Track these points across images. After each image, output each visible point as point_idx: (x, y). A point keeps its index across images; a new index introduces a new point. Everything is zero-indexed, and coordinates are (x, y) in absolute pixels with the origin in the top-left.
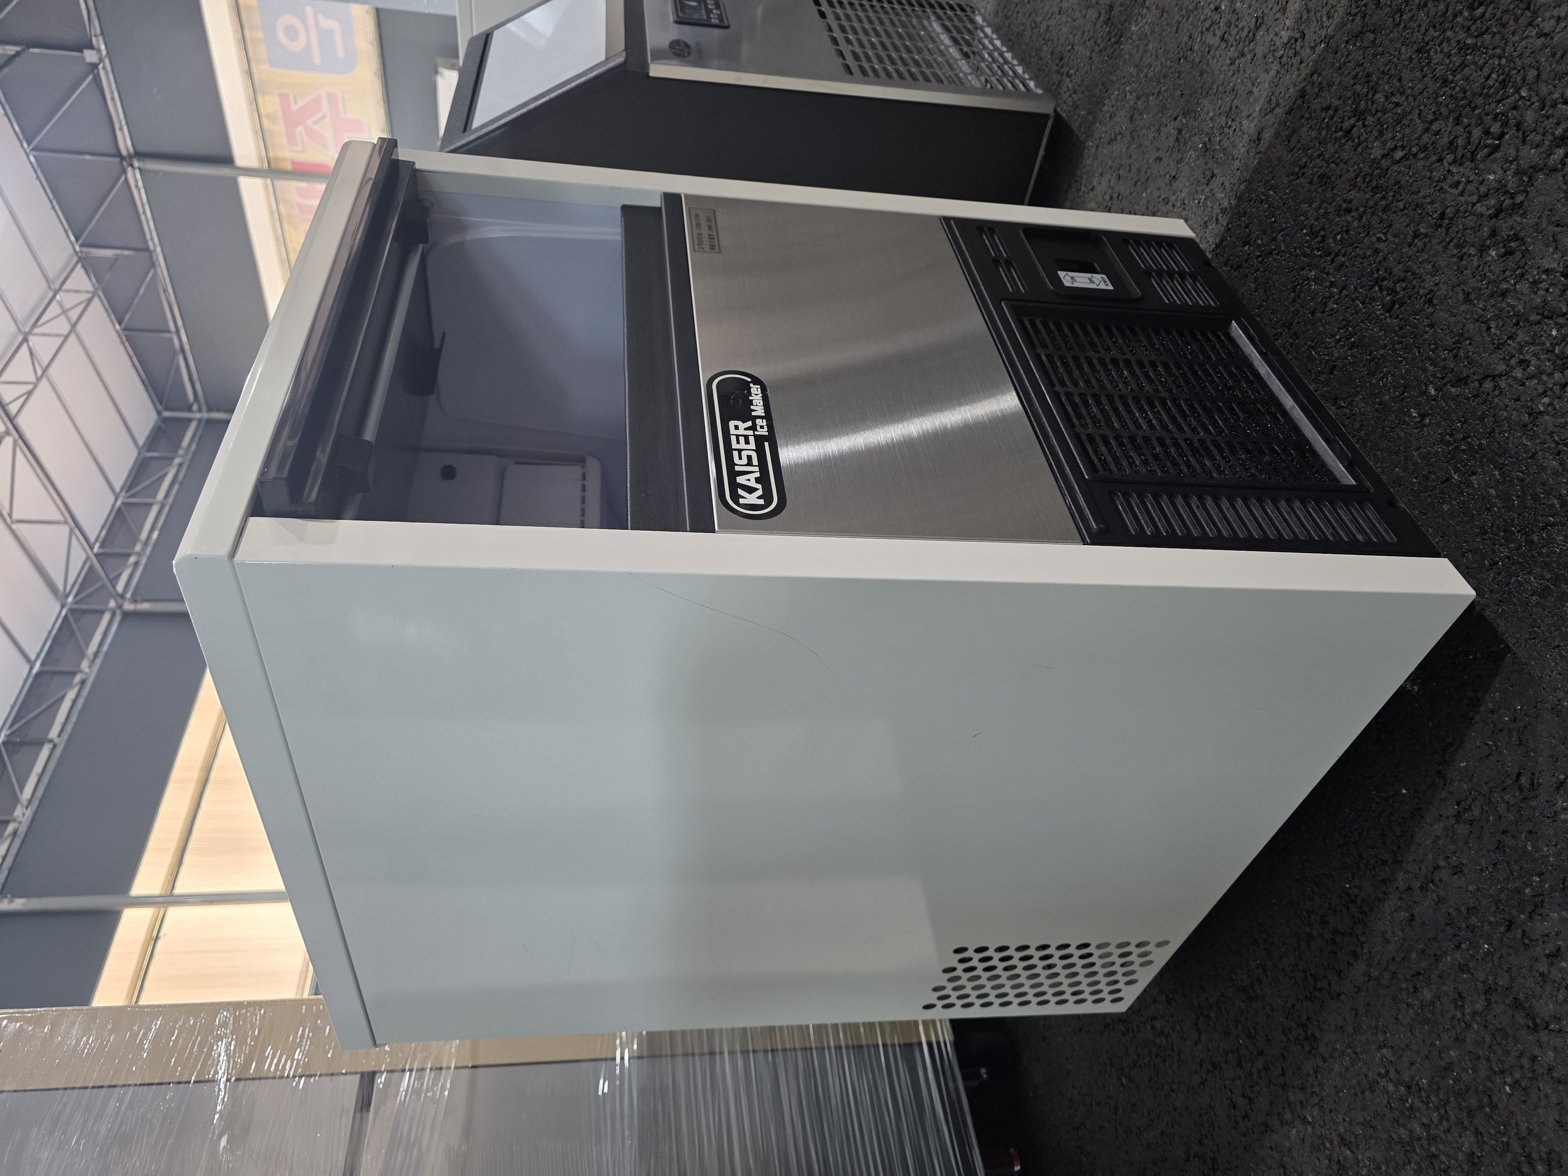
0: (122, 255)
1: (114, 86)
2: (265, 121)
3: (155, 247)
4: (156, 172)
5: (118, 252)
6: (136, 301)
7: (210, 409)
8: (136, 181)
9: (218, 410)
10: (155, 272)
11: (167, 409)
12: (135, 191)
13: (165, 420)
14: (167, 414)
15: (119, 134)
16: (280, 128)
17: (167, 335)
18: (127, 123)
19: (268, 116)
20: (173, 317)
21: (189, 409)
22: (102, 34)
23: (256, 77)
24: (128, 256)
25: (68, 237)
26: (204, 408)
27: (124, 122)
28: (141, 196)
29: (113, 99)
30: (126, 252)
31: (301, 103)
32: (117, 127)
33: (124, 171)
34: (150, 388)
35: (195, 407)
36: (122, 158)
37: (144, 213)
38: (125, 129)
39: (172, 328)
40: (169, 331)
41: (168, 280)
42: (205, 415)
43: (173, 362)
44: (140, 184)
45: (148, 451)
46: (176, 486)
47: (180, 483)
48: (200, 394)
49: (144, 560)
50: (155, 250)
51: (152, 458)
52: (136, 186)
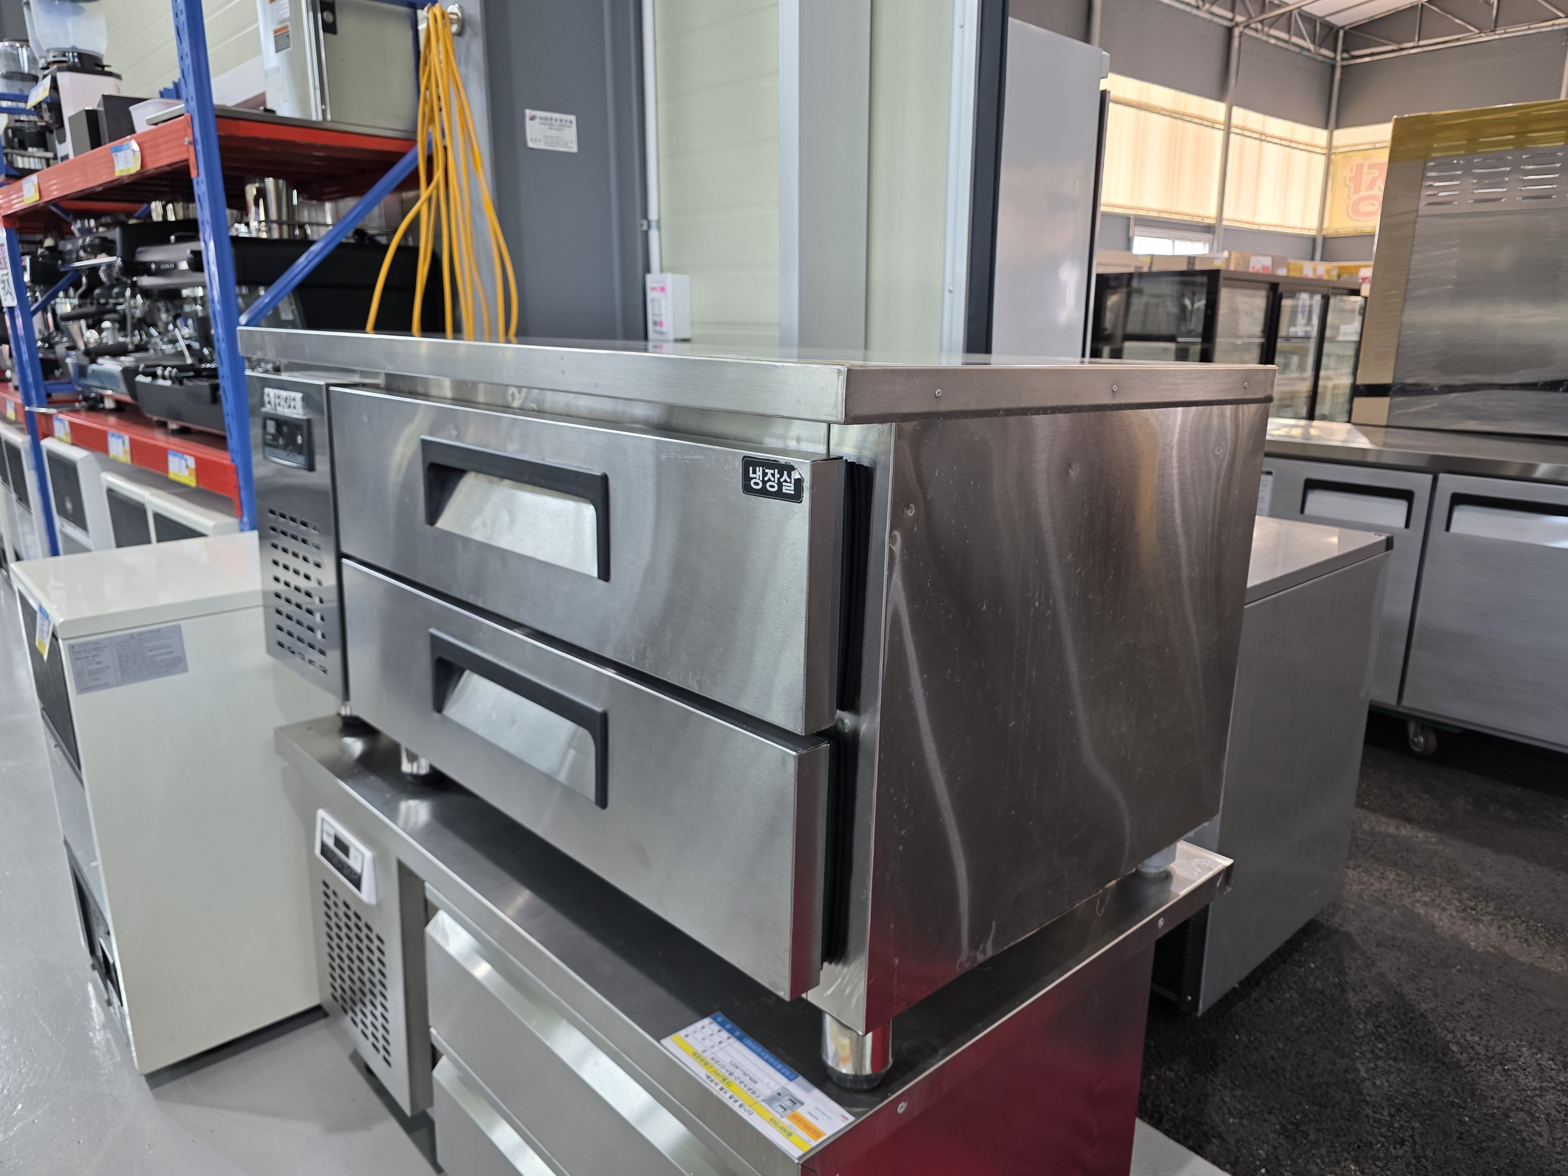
0: (1492, 8)
3: (1499, 34)
6: (1450, 16)
7: (1343, 67)
8: (1558, 25)
9: (1342, 74)
10: (1476, 33)
11: (1345, 33)
12: (1551, 23)
13: (1337, 32)
14: (1341, 33)
17: (1417, 38)
20: (1433, 44)
21: (1344, 51)
24: (1491, 12)
26: (1346, 63)
28: (1544, 26)
30: (1494, 10)
34: (1368, 22)
35: (1345, 55)
37: (1531, 28)
39: (1422, 43)
40: (1419, 40)
42: (1339, 64)
43: (1390, 40)
44: (1556, 28)
45: (1321, 24)
46: (1298, 50)
47: (1299, 53)
48: (1358, 61)
49: (1259, 36)
50: (1495, 34)
51: (1315, 27)
52: (1553, 25)
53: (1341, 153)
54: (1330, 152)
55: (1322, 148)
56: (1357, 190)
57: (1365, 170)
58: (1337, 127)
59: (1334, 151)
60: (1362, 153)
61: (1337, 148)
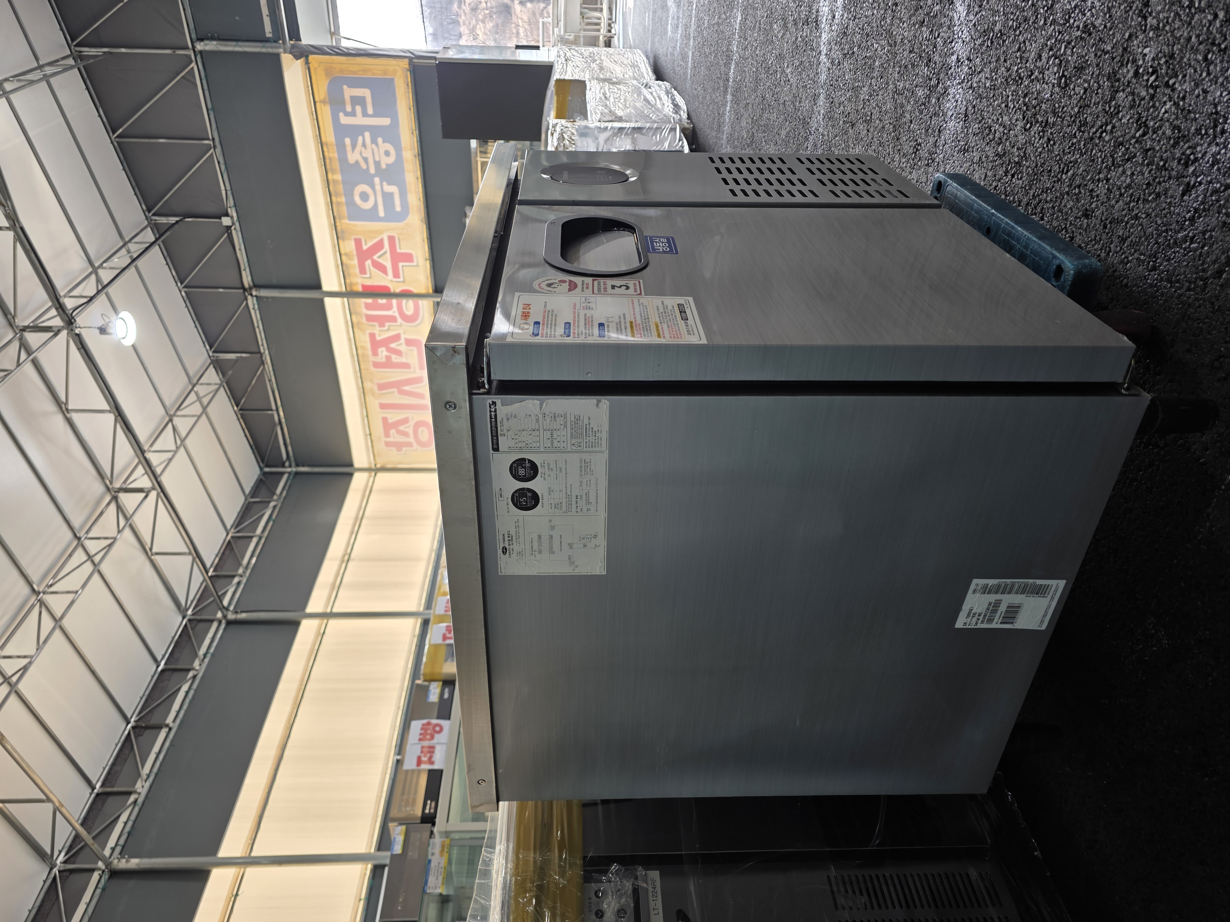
0: (241, 357)
1: (241, 240)
2: (344, 258)
3: (264, 350)
4: (267, 298)
5: (239, 355)
6: (249, 389)
7: (297, 465)
8: (254, 305)
9: (303, 466)
10: (264, 367)
11: (267, 466)
12: (252, 312)
13: (265, 474)
14: (267, 470)
15: (243, 273)
16: (355, 262)
17: (270, 412)
18: (249, 265)
19: (346, 254)
20: (274, 399)
21: (283, 466)
22: (235, 205)
23: (339, 228)
24: (245, 357)
25: (205, 346)
26: (293, 464)
27: (247, 265)
28: (256, 316)
29: (240, 249)
30: (244, 355)
31: (370, 244)
32: (242, 268)
33: (246, 299)
34: (255, 451)
35: (287, 464)
36: (245, 289)
37: (258, 327)
38: (248, 269)
39: (274, 407)
40: (271, 410)
41: (272, 373)
42: (294, 469)
43: (273, 431)
44: (256, 307)
45: (252, 497)
46: (271, 523)
47: (274, 521)
48: (291, 454)
49: (244, 580)
50: (264, 353)
51: (255, 502)
52: (254, 309)
53: (375, 460)
54: (375, 470)
55: (370, 476)
56: (409, 445)
57: (391, 439)
58: (351, 465)
59: (373, 466)
60: (375, 443)
61: (370, 463)
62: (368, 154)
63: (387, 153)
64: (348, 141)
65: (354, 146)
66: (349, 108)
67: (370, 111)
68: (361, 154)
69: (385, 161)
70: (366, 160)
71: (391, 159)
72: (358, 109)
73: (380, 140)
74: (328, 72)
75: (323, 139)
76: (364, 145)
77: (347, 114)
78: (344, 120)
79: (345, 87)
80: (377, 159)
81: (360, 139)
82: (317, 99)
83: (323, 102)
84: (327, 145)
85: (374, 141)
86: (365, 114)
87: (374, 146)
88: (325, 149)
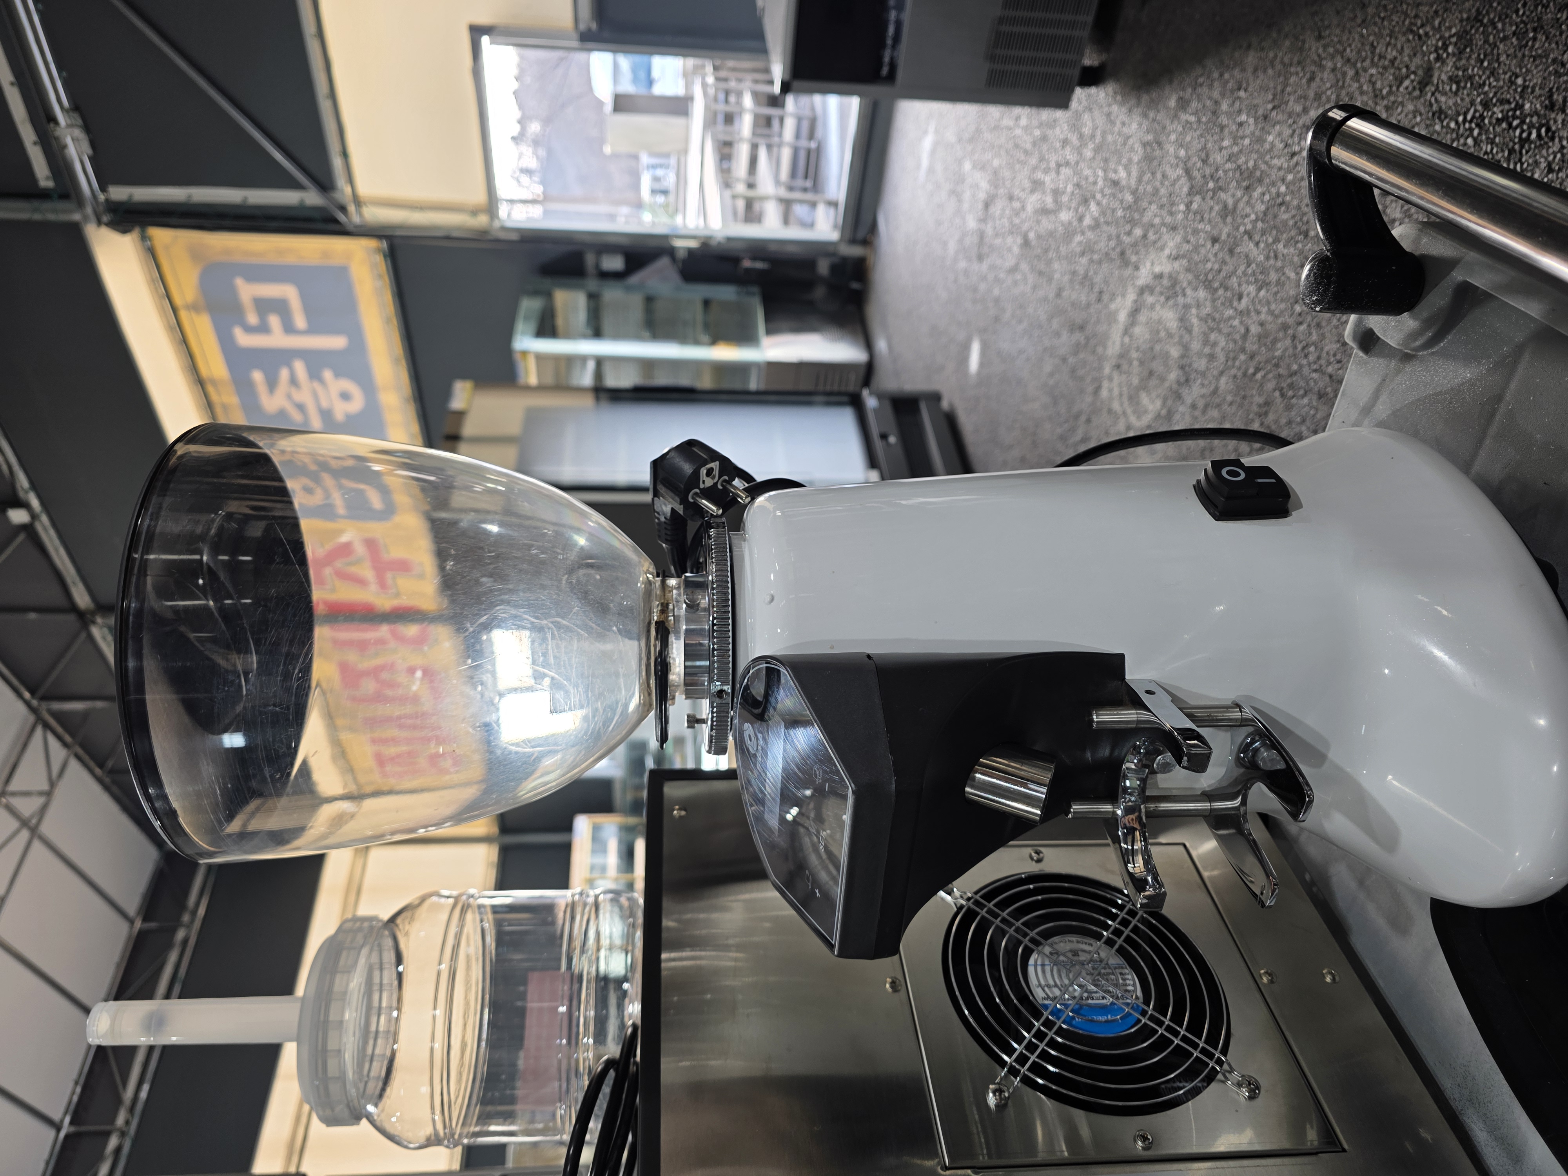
1: (60, 545)
15: (73, 591)
22: (33, 487)
27: (75, 575)
32: (70, 584)
33: (87, 627)
36: (80, 614)
38: (81, 585)
62: (304, 396)
63: (345, 396)
64: (257, 376)
65: (272, 384)
66: (252, 319)
67: (300, 322)
68: (289, 397)
69: (341, 410)
70: (301, 407)
71: (357, 405)
72: (274, 321)
73: (328, 375)
74: (195, 255)
75: (204, 372)
76: (294, 381)
77: (249, 329)
78: (243, 339)
79: (239, 282)
80: (325, 404)
81: (284, 373)
82: (178, 300)
83: (194, 307)
84: (214, 382)
85: (315, 375)
86: (289, 328)
87: (316, 385)
88: (211, 389)
